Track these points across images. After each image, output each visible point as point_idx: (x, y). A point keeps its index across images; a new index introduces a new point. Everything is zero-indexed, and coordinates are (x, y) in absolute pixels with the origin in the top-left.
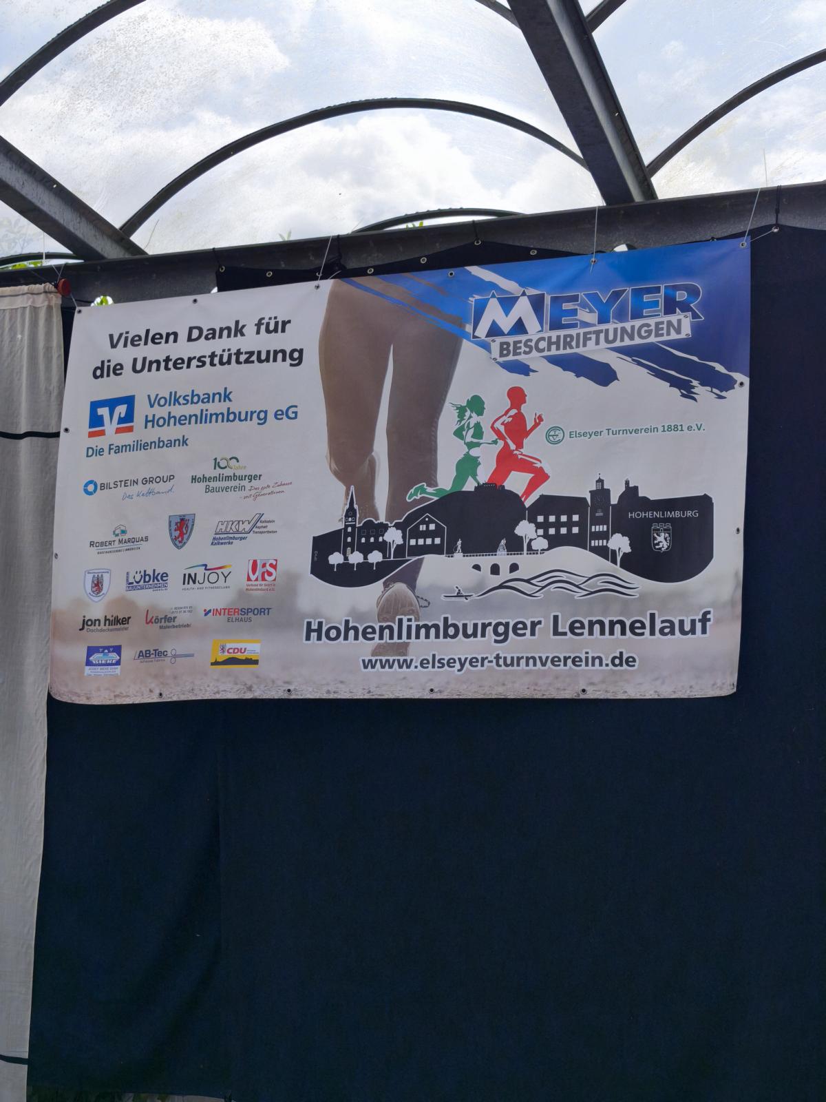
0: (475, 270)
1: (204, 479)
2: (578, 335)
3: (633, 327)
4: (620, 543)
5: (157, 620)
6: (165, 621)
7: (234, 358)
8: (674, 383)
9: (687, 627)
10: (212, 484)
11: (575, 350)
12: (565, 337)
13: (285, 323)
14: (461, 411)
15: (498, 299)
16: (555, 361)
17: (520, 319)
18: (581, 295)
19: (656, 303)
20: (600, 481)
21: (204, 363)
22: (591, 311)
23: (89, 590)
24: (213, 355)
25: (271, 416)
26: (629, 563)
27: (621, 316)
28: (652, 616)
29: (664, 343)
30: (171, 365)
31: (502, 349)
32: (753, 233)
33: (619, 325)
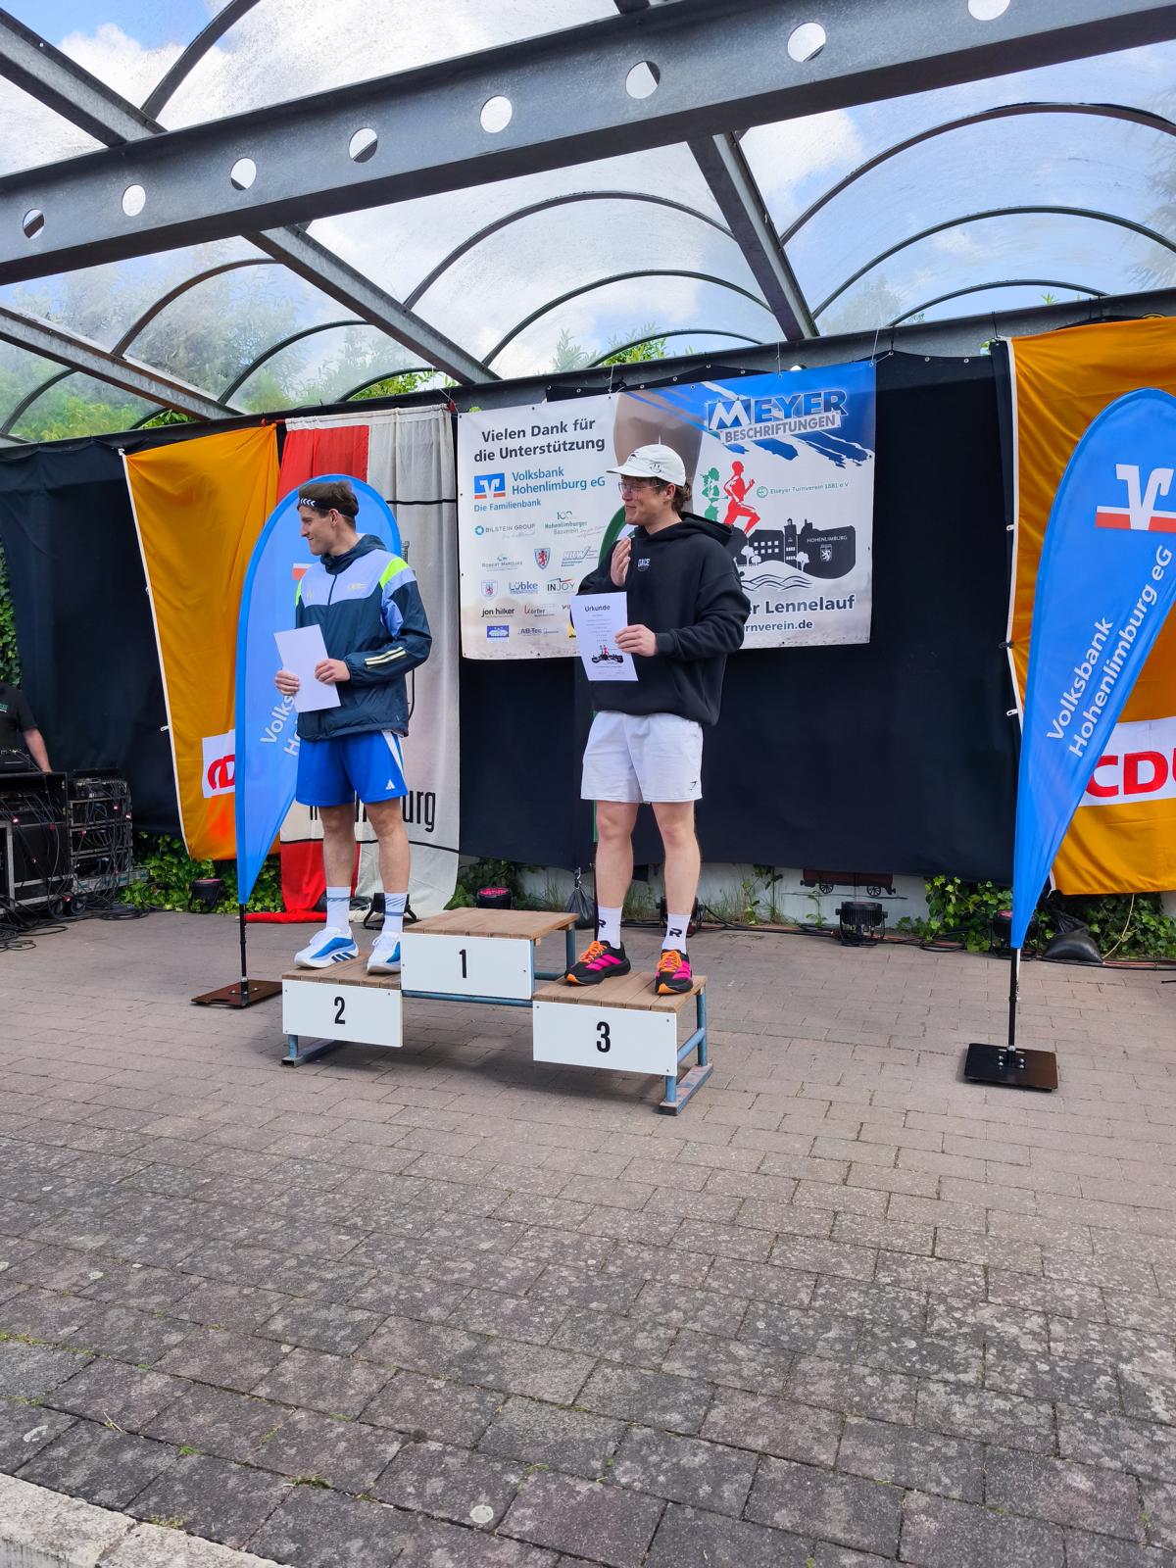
0: (708, 384)
1: (553, 525)
2: (773, 426)
3: (806, 420)
4: (803, 558)
5: (533, 612)
6: (539, 612)
7: (562, 447)
8: (832, 457)
9: (841, 605)
10: (558, 529)
11: (771, 436)
12: (765, 427)
13: (591, 423)
14: (706, 478)
15: (723, 403)
16: (759, 443)
17: (737, 416)
18: (773, 399)
20: (790, 520)
21: (544, 451)
23: (485, 593)
24: (549, 446)
25: (589, 484)
26: (808, 569)
27: (798, 413)
28: (822, 598)
29: (824, 431)
30: (523, 452)
32: (877, 356)
33: (797, 419)
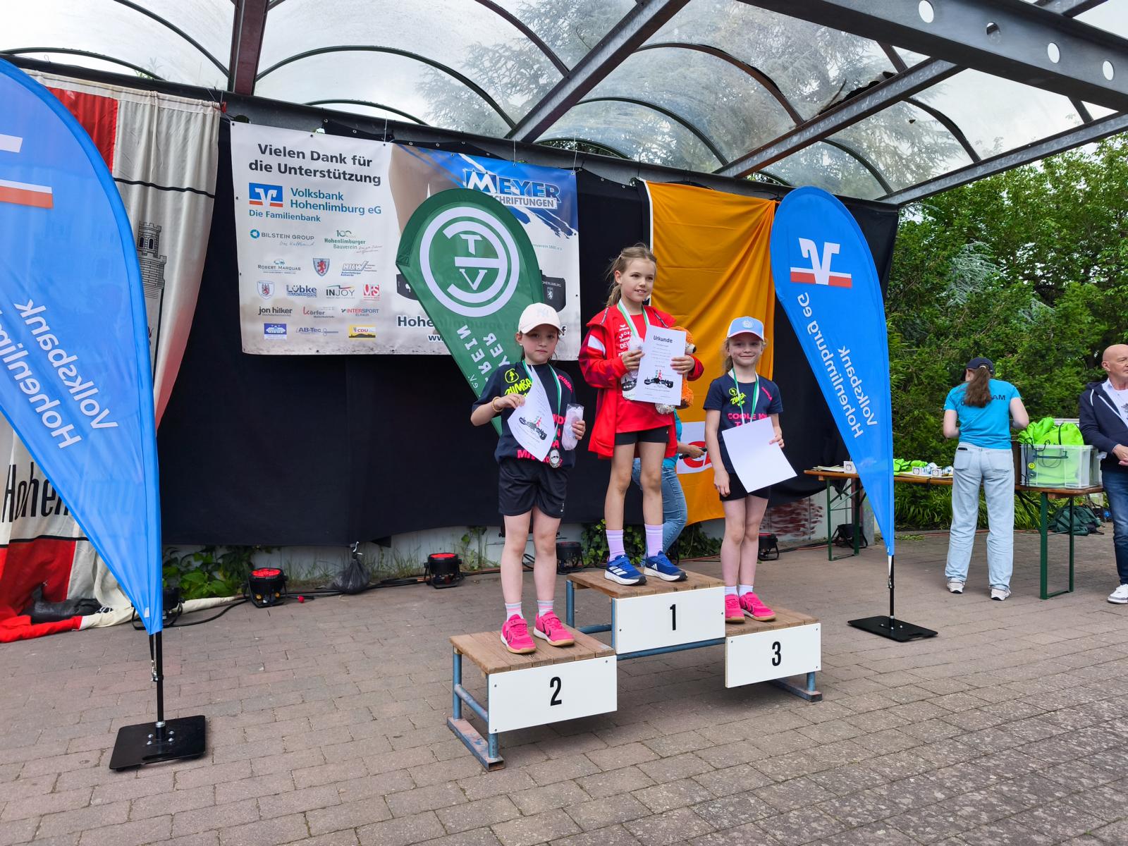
0: (463, 156)
1: (332, 241)
2: (513, 198)
3: (534, 199)
5: (312, 313)
6: (318, 314)
7: (342, 176)
8: (552, 228)
10: (337, 244)
11: (511, 205)
12: (506, 199)
13: (369, 162)
15: (477, 173)
17: (487, 185)
18: (512, 180)
21: (324, 176)
23: (261, 292)
24: (329, 172)
25: (366, 211)
30: (303, 172)
32: (576, 169)
33: (529, 198)
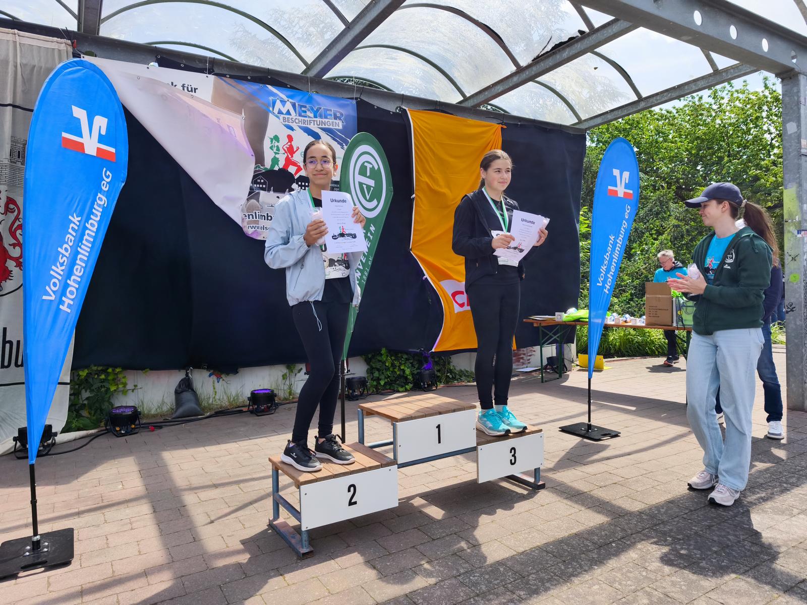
0: (269, 87)
2: (308, 120)
3: (325, 121)
8: (339, 143)
11: (307, 126)
12: (304, 120)
13: (195, 89)
15: (281, 101)
16: (300, 127)
17: (288, 110)
18: (308, 106)
19: (331, 115)
22: (311, 113)
27: (321, 117)
29: (335, 129)
31: (283, 119)
32: (356, 99)
33: (321, 120)
